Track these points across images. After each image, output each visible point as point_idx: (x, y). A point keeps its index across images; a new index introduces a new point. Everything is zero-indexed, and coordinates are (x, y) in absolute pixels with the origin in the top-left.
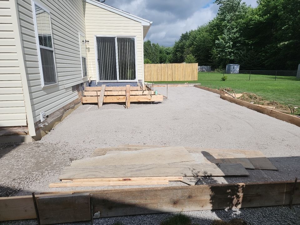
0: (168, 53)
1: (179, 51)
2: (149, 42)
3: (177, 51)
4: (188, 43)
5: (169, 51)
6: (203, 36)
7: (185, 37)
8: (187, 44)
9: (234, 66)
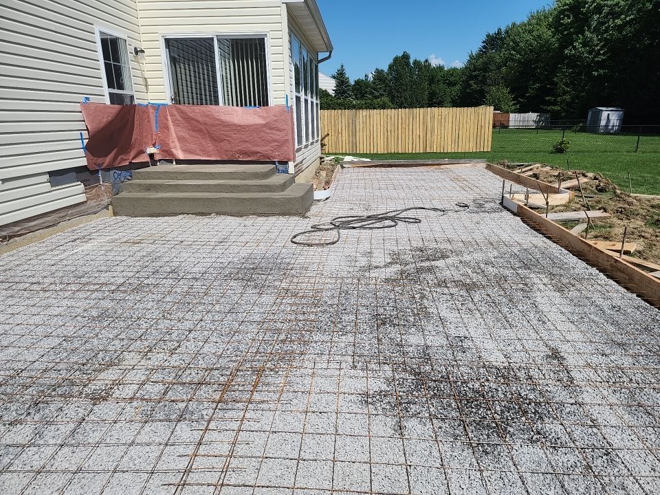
0: (451, 84)
1: (475, 77)
2: (406, 57)
3: (471, 77)
4: (498, 55)
5: (452, 79)
6: (539, 36)
7: (493, 41)
8: (498, 59)
9: (609, 112)
